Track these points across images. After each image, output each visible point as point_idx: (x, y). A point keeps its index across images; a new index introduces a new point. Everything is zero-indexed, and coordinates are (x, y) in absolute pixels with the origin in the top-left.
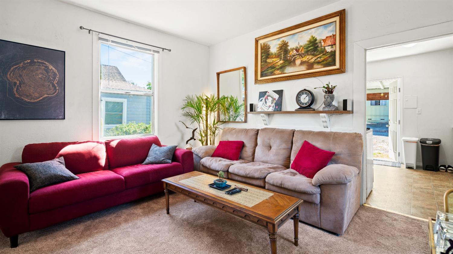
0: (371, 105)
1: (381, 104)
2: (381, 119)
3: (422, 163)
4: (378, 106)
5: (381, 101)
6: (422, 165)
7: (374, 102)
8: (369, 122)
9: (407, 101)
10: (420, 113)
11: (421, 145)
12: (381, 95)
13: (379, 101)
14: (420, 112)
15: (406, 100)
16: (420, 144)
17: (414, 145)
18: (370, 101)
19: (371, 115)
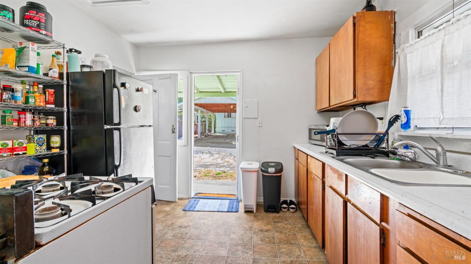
0: (225, 117)
1: (232, 117)
2: (232, 131)
3: (263, 198)
4: (230, 118)
5: (232, 113)
6: (263, 200)
7: (226, 114)
8: (222, 134)
9: (246, 107)
10: (261, 126)
11: (263, 174)
12: (231, 108)
13: (231, 114)
14: (261, 124)
15: (246, 105)
16: (261, 173)
17: (254, 175)
18: (224, 113)
19: (225, 127)
